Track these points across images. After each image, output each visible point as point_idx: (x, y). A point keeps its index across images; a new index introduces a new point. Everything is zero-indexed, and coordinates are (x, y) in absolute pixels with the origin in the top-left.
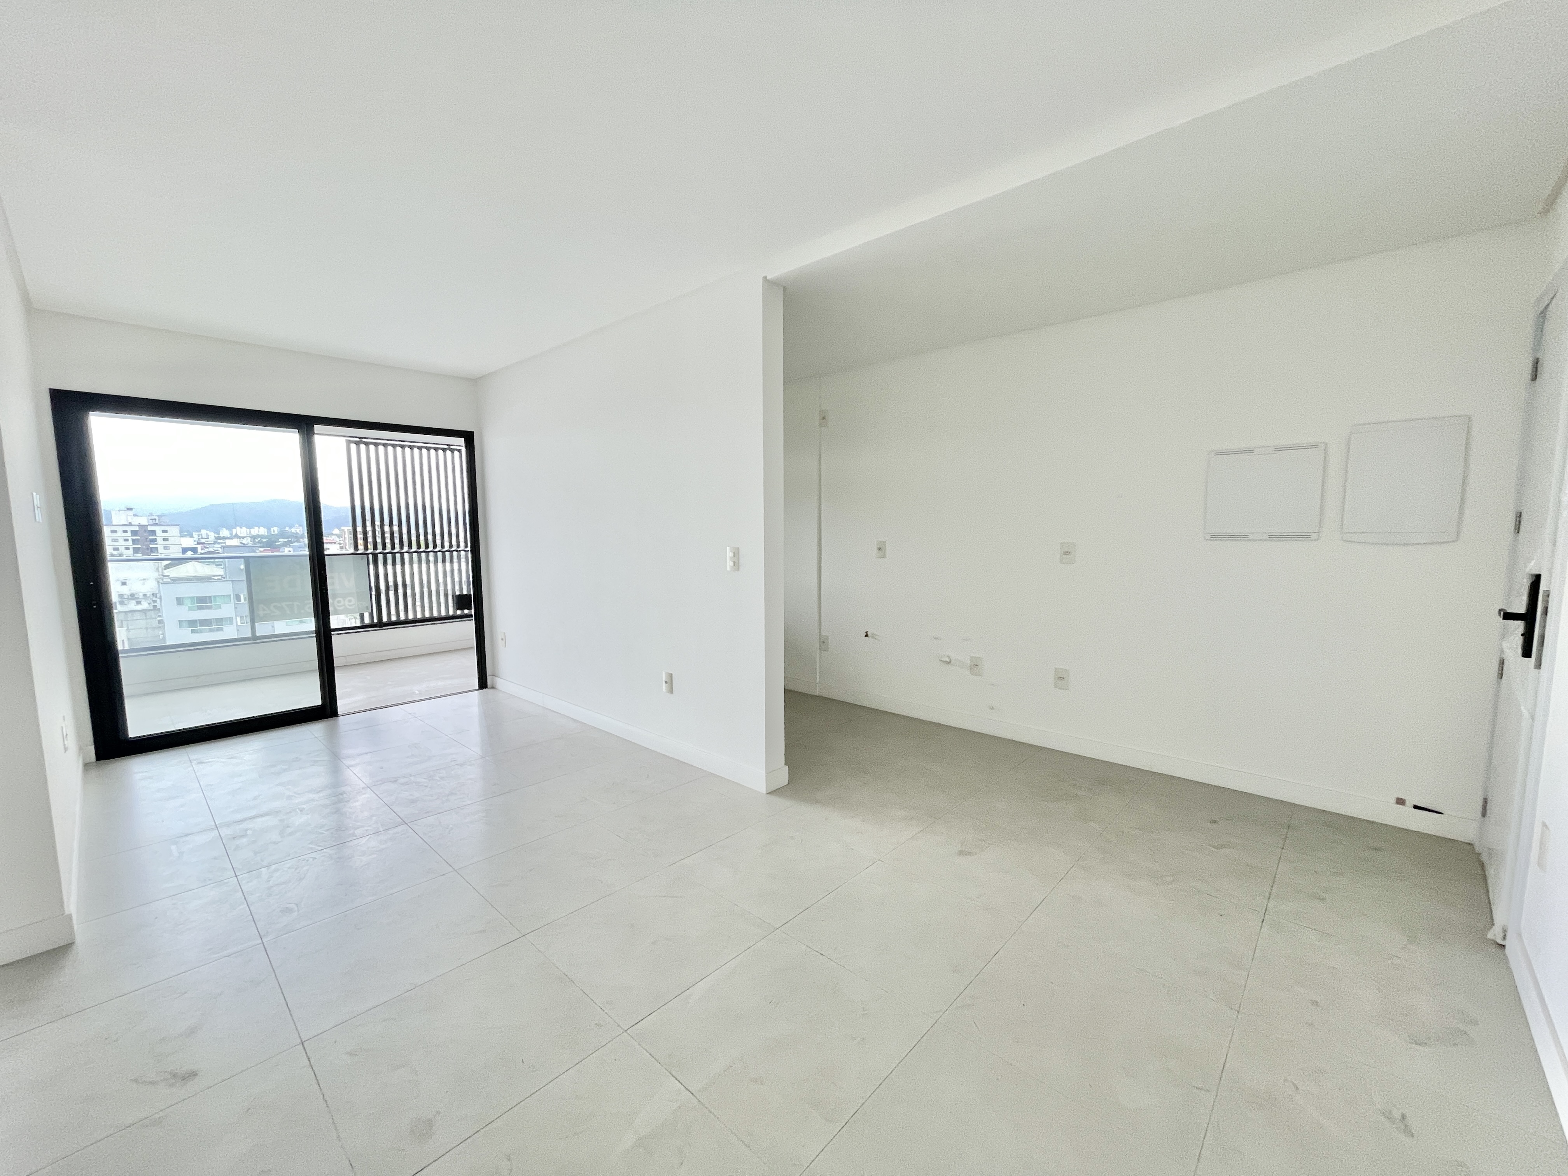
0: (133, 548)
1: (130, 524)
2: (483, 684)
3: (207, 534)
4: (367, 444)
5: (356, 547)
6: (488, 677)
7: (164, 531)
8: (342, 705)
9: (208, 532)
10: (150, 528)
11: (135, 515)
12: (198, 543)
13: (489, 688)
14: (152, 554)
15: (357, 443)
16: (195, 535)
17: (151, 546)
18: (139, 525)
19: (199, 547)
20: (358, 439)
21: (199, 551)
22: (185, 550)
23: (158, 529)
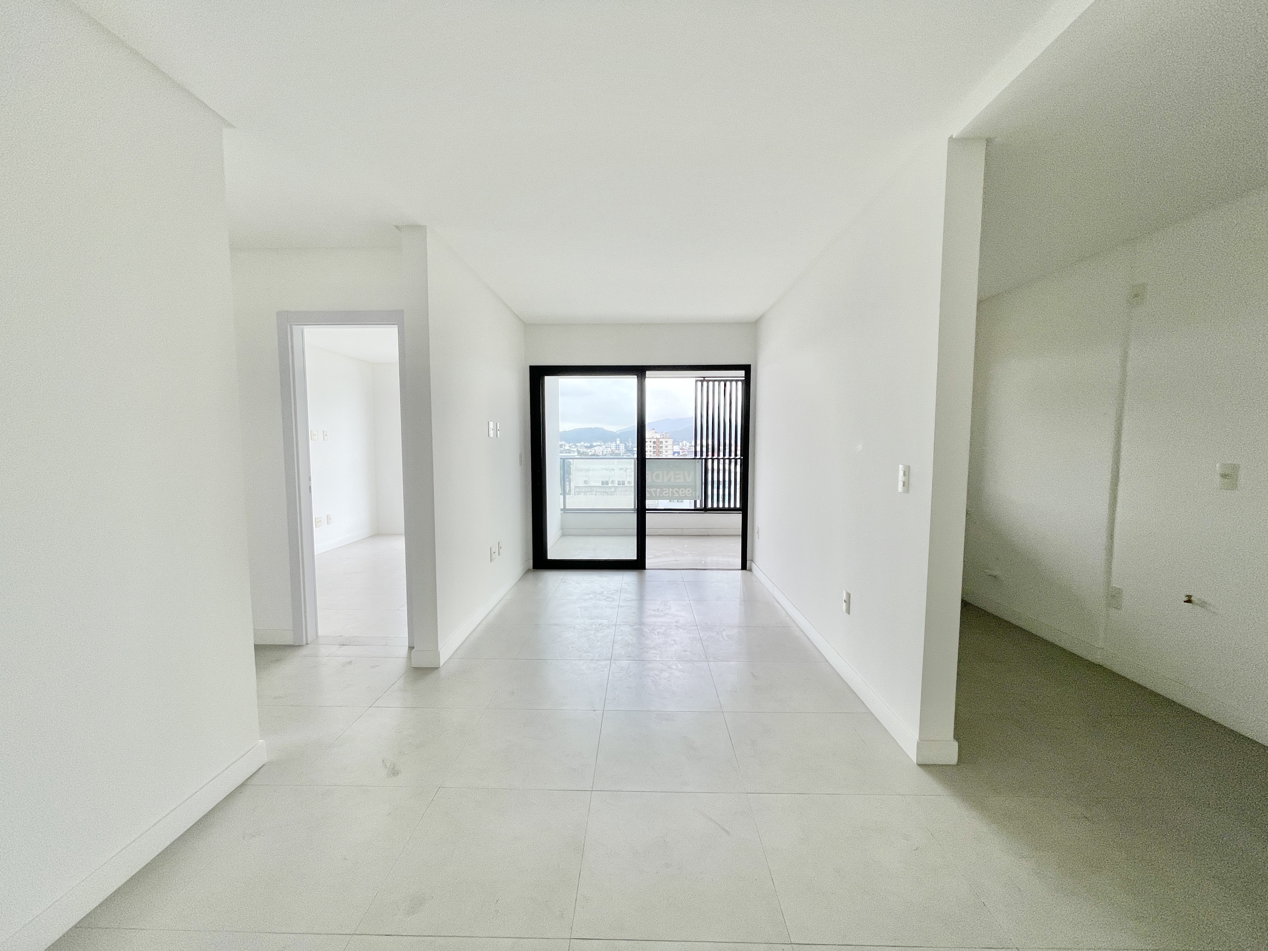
0: (653, 451)
1: (653, 438)
2: (744, 567)
3: (686, 444)
4: (708, 381)
5: (696, 455)
6: (748, 561)
7: (666, 442)
8: (649, 562)
9: (686, 442)
10: (660, 440)
11: (655, 432)
12: (681, 449)
13: (748, 570)
14: (660, 455)
15: (701, 381)
16: (681, 444)
17: (660, 450)
18: (657, 438)
19: (681, 451)
20: (702, 379)
21: (681, 454)
22: (674, 453)
23: (664, 440)
